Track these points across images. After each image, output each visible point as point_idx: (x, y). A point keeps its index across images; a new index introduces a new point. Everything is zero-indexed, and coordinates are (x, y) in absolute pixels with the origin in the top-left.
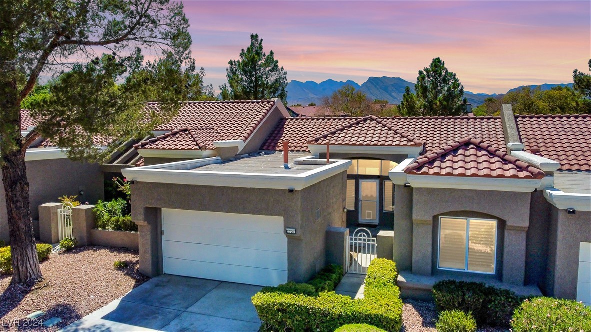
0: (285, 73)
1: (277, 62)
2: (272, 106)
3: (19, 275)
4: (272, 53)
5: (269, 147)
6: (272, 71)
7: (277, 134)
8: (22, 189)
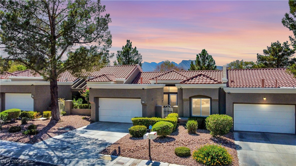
0: (141, 56)
1: (138, 51)
2: (136, 67)
3: (54, 117)
4: (136, 48)
5: (135, 82)
6: (136, 55)
7: (138, 78)
8: (56, 89)
